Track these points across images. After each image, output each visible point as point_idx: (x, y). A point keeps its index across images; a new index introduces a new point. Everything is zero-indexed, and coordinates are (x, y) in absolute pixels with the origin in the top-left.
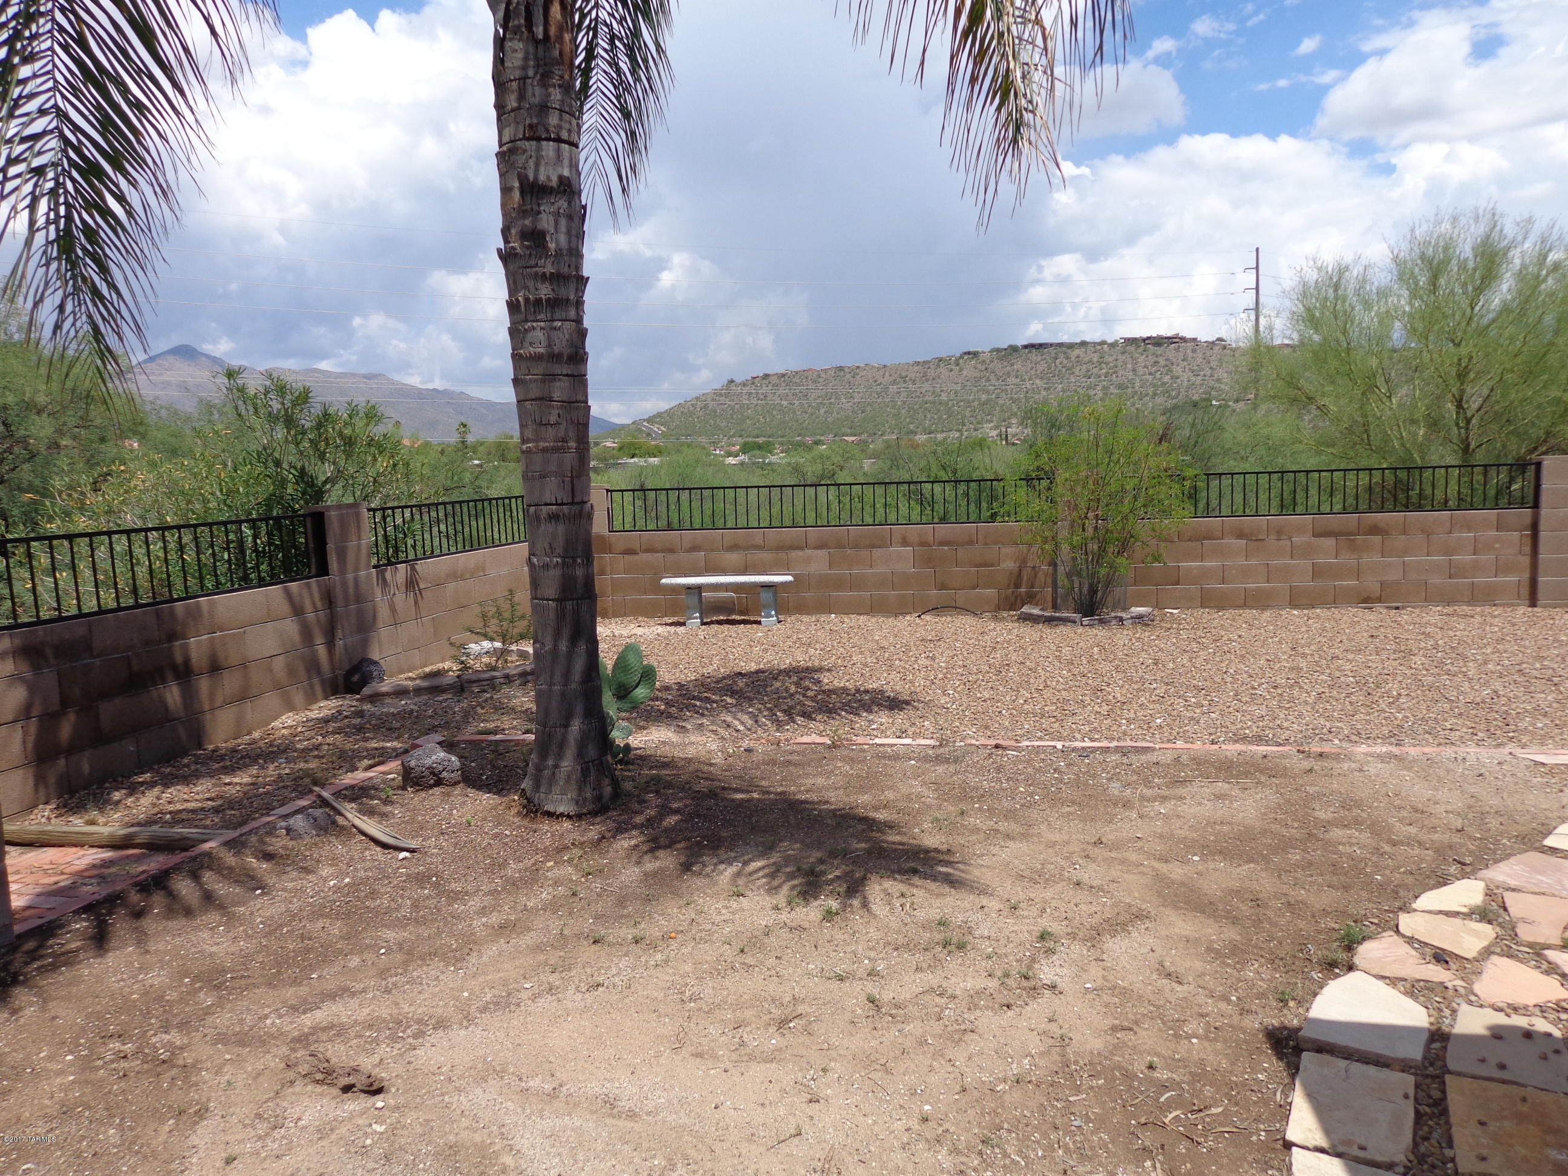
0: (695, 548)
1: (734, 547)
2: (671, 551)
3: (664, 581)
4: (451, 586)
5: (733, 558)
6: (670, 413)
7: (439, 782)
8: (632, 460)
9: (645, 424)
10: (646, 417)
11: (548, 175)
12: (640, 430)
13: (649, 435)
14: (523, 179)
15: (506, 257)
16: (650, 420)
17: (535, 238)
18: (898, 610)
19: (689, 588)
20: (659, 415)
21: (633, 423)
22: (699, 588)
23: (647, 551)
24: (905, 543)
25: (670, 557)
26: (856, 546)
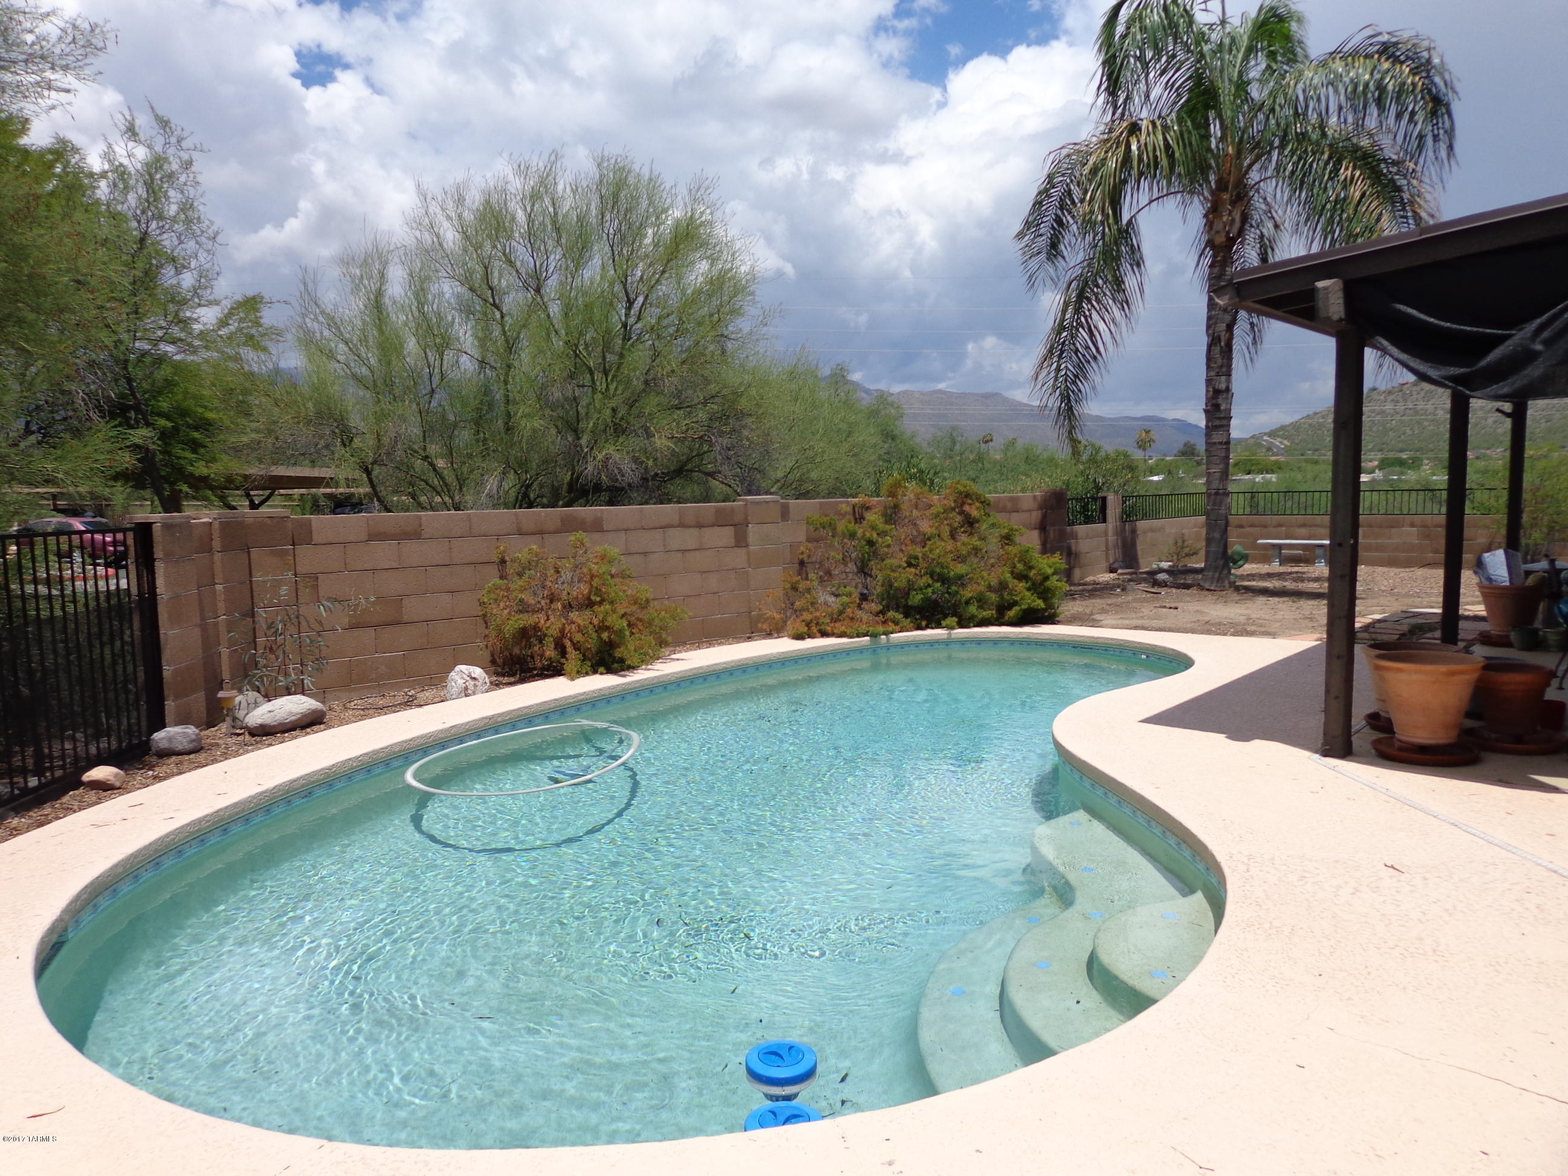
0: (1280, 525)
1: (1304, 525)
2: (1265, 527)
3: (1260, 541)
4: (1150, 534)
5: (1303, 531)
6: (1295, 426)
7: (1166, 586)
8: (1247, 477)
9: (1265, 438)
10: (1268, 430)
11: (1223, 386)
12: (1259, 445)
13: (1269, 449)
14: (1214, 388)
15: (1206, 411)
16: (1272, 434)
17: (1217, 407)
18: (1407, 564)
19: (1274, 545)
20: (1283, 428)
21: (1252, 437)
22: (1280, 547)
23: (1251, 526)
24: (1412, 525)
25: (1264, 530)
26: (1380, 526)
